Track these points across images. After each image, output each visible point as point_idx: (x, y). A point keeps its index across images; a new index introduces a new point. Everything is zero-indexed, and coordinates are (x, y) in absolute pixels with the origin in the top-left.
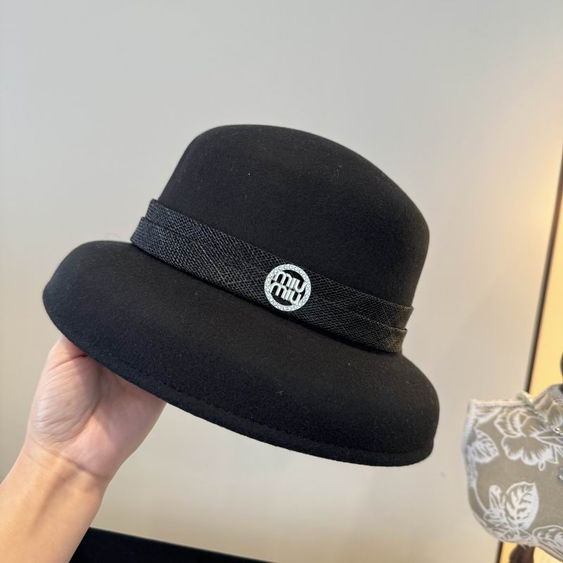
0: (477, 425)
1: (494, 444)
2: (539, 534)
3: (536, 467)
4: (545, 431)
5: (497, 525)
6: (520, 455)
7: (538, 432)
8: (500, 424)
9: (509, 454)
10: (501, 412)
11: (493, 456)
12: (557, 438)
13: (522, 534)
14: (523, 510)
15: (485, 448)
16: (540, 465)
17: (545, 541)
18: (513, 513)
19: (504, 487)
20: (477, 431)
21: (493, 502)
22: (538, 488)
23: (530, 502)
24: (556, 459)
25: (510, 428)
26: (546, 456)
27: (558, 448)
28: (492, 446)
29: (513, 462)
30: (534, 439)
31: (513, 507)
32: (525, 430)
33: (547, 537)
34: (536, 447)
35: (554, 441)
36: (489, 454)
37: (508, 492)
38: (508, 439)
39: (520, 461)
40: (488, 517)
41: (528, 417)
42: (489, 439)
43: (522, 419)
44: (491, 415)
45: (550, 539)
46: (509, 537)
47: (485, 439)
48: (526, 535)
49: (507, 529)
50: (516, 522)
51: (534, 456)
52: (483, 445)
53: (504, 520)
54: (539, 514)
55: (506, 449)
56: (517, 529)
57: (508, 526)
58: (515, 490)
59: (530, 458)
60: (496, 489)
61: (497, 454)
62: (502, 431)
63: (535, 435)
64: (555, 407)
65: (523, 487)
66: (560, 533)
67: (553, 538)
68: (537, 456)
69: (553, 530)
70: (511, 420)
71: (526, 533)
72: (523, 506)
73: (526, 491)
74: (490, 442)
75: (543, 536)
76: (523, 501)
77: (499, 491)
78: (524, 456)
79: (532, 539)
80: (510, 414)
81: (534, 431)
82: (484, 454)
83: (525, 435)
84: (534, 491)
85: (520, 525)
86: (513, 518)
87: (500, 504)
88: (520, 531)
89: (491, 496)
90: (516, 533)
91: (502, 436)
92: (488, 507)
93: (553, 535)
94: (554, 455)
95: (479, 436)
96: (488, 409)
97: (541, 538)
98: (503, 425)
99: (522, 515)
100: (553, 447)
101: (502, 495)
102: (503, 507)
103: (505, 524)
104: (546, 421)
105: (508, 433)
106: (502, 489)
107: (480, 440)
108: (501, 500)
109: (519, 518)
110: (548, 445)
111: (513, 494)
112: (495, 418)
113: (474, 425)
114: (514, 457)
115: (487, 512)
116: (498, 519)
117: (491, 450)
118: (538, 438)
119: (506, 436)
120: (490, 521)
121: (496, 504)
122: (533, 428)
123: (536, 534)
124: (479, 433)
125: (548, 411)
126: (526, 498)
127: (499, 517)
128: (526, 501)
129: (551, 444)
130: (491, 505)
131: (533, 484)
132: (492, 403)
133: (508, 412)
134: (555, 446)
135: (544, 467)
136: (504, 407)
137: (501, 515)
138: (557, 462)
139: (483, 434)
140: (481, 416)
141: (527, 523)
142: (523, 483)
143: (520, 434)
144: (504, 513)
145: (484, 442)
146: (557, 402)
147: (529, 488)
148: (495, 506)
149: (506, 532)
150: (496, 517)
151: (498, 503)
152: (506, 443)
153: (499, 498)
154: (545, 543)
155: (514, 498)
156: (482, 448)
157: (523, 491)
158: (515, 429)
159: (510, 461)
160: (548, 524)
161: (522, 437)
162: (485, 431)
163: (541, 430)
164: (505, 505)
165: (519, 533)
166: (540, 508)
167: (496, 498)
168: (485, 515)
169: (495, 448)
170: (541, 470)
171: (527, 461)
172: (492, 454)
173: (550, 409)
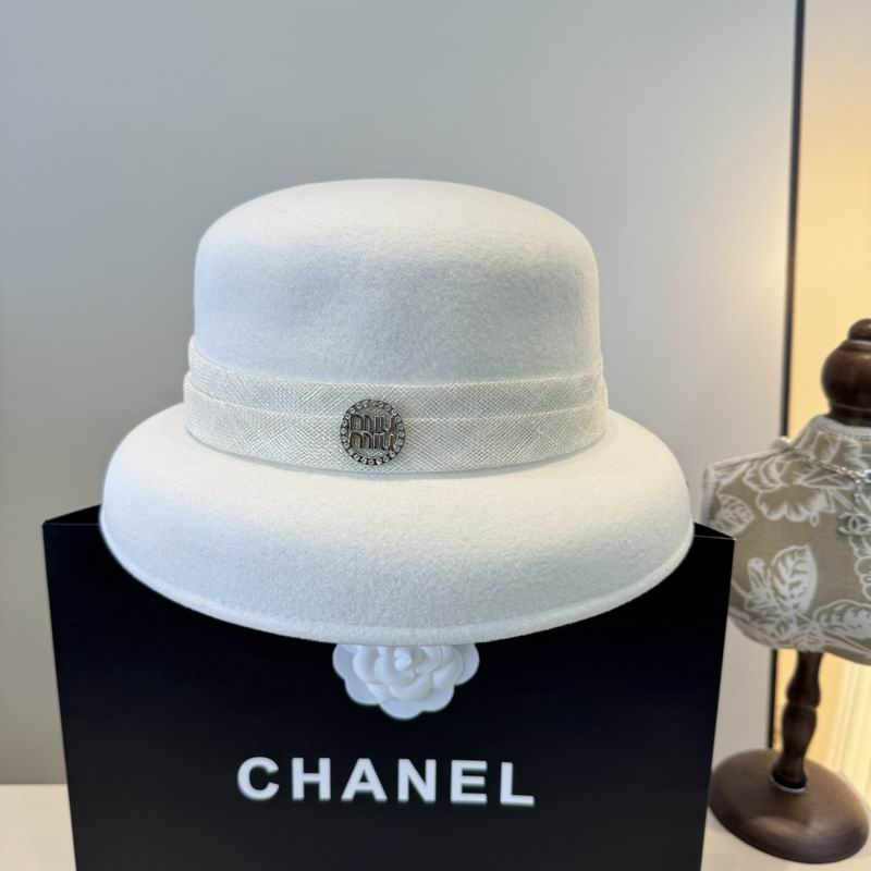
0: (720, 489)
1: (746, 507)
2: (823, 618)
3: (806, 523)
4: (813, 471)
5: (764, 613)
6: (783, 511)
7: (804, 477)
8: (751, 479)
9: (769, 513)
10: (751, 466)
11: (747, 522)
12: (829, 477)
13: (801, 622)
14: (796, 584)
15: (735, 514)
16: (811, 519)
17: (832, 627)
18: (784, 590)
19: (767, 557)
20: (720, 496)
21: (754, 580)
22: (814, 550)
23: (804, 572)
24: (832, 505)
25: (765, 481)
26: (819, 504)
27: (832, 491)
28: (743, 510)
29: (775, 522)
30: (800, 487)
31: (783, 582)
32: (786, 478)
33: (835, 620)
34: (804, 496)
35: (826, 482)
36: (740, 521)
37: (773, 562)
38: (766, 495)
39: (784, 519)
40: (751, 604)
41: (788, 463)
42: (739, 502)
43: (780, 467)
44: (736, 473)
45: (838, 623)
46: (782, 629)
47: (733, 504)
48: (806, 622)
49: (778, 616)
50: (790, 603)
51: (802, 509)
52: (730, 512)
53: (773, 602)
54: (820, 588)
55: (764, 509)
56: (791, 613)
57: (779, 611)
58: (782, 558)
59: (797, 511)
60: (757, 563)
61: (752, 517)
62: (754, 487)
63: (801, 480)
64: (822, 437)
65: (792, 553)
66: (851, 609)
67: (841, 620)
68: (807, 508)
69: (840, 608)
70: (766, 471)
71: (806, 618)
72: (796, 578)
73: (797, 558)
74: (741, 505)
75: (828, 620)
76: (795, 572)
77: (762, 564)
78: (789, 514)
79: (814, 628)
80: (763, 465)
81: (797, 476)
82: (735, 523)
83: (786, 485)
84: (809, 557)
85: (796, 606)
86: (784, 598)
87: (765, 583)
88: (798, 618)
89: (751, 573)
90: (791, 621)
91: (755, 494)
92: (748, 590)
93: (841, 615)
94: (828, 502)
95: (724, 502)
96: (732, 467)
97: (825, 625)
98: (756, 480)
99: (796, 591)
100: (825, 491)
101: (765, 568)
102: (768, 584)
103: (775, 608)
104: (812, 457)
105: (763, 487)
106: (765, 561)
107: (726, 506)
108: (766, 575)
109: (792, 596)
110: (819, 490)
111: (780, 565)
112: (743, 474)
113: (716, 489)
114: (776, 516)
115: (748, 597)
116: (765, 603)
117: (742, 515)
118: (805, 484)
119: (761, 492)
120: (754, 609)
121: (759, 582)
122: (796, 473)
123: (818, 620)
124: (724, 498)
125: (813, 446)
126: (799, 567)
127: (765, 599)
128: (798, 572)
129: (822, 487)
130: (753, 585)
131: (806, 547)
132: (736, 459)
133: (760, 464)
134: (829, 488)
135: (818, 520)
136: (753, 461)
137: (768, 596)
138: (833, 511)
139: (730, 497)
140: (724, 477)
141: (805, 603)
142: (793, 548)
143: (780, 485)
144: (771, 592)
145: (732, 508)
146: (822, 430)
147: (801, 553)
148: (758, 586)
149: (777, 620)
150: (761, 602)
151: (761, 580)
152: (762, 501)
153: (761, 572)
154: (831, 632)
155: (782, 570)
156: (731, 516)
157: (793, 558)
158: (772, 481)
159: (771, 522)
160: (833, 600)
161: (783, 489)
162: (732, 494)
163: (806, 472)
164: (772, 579)
165: (795, 619)
166: (819, 578)
167: (758, 574)
168: (746, 603)
169: (749, 511)
170: (814, 525)
171: (794, 518)
172: (745, 520)
173: (816, 441)
